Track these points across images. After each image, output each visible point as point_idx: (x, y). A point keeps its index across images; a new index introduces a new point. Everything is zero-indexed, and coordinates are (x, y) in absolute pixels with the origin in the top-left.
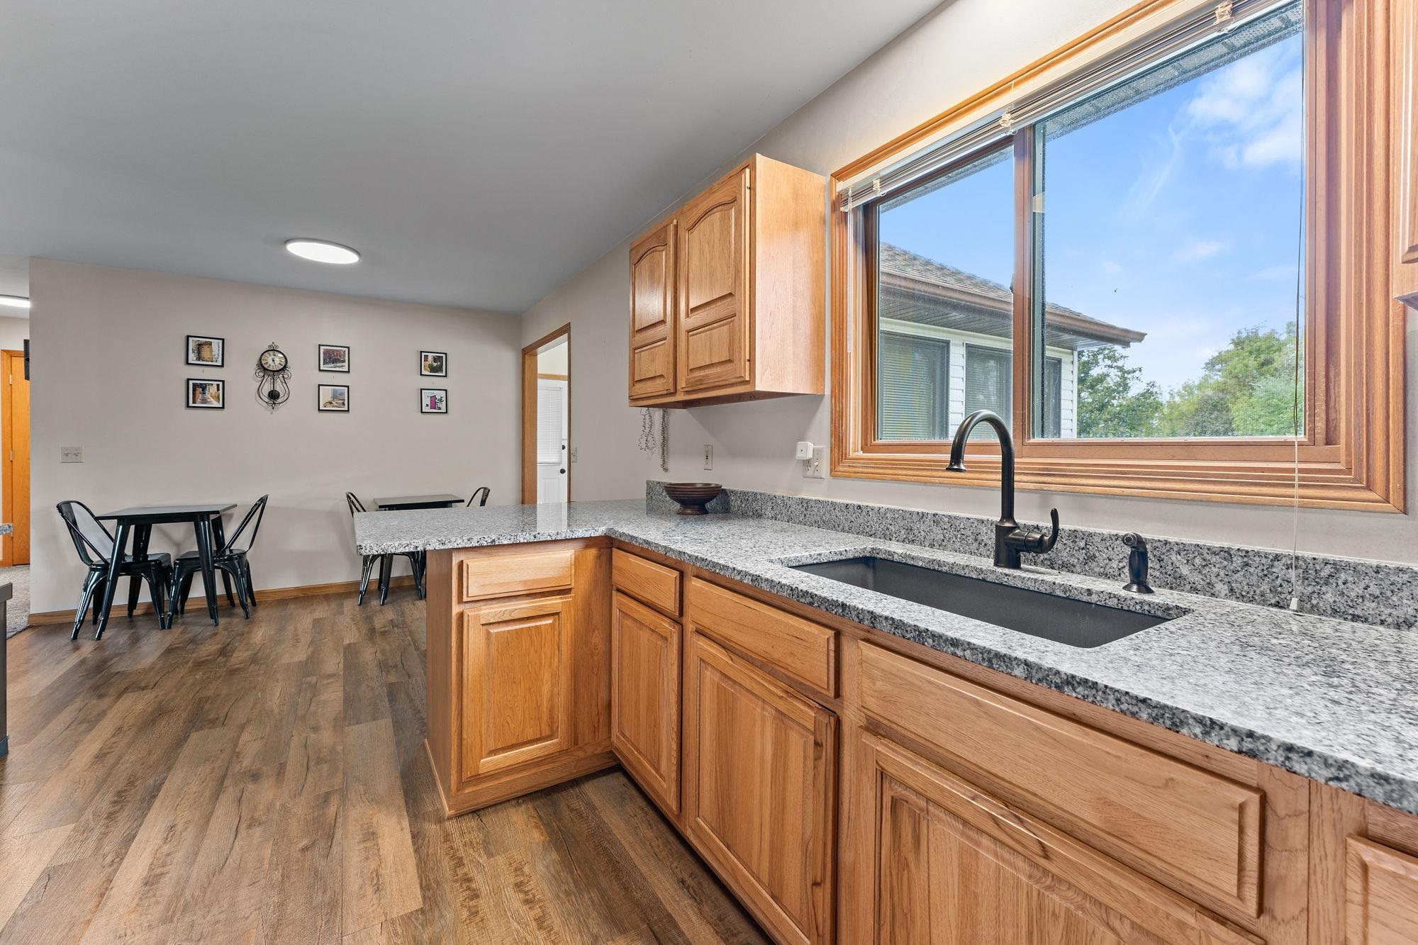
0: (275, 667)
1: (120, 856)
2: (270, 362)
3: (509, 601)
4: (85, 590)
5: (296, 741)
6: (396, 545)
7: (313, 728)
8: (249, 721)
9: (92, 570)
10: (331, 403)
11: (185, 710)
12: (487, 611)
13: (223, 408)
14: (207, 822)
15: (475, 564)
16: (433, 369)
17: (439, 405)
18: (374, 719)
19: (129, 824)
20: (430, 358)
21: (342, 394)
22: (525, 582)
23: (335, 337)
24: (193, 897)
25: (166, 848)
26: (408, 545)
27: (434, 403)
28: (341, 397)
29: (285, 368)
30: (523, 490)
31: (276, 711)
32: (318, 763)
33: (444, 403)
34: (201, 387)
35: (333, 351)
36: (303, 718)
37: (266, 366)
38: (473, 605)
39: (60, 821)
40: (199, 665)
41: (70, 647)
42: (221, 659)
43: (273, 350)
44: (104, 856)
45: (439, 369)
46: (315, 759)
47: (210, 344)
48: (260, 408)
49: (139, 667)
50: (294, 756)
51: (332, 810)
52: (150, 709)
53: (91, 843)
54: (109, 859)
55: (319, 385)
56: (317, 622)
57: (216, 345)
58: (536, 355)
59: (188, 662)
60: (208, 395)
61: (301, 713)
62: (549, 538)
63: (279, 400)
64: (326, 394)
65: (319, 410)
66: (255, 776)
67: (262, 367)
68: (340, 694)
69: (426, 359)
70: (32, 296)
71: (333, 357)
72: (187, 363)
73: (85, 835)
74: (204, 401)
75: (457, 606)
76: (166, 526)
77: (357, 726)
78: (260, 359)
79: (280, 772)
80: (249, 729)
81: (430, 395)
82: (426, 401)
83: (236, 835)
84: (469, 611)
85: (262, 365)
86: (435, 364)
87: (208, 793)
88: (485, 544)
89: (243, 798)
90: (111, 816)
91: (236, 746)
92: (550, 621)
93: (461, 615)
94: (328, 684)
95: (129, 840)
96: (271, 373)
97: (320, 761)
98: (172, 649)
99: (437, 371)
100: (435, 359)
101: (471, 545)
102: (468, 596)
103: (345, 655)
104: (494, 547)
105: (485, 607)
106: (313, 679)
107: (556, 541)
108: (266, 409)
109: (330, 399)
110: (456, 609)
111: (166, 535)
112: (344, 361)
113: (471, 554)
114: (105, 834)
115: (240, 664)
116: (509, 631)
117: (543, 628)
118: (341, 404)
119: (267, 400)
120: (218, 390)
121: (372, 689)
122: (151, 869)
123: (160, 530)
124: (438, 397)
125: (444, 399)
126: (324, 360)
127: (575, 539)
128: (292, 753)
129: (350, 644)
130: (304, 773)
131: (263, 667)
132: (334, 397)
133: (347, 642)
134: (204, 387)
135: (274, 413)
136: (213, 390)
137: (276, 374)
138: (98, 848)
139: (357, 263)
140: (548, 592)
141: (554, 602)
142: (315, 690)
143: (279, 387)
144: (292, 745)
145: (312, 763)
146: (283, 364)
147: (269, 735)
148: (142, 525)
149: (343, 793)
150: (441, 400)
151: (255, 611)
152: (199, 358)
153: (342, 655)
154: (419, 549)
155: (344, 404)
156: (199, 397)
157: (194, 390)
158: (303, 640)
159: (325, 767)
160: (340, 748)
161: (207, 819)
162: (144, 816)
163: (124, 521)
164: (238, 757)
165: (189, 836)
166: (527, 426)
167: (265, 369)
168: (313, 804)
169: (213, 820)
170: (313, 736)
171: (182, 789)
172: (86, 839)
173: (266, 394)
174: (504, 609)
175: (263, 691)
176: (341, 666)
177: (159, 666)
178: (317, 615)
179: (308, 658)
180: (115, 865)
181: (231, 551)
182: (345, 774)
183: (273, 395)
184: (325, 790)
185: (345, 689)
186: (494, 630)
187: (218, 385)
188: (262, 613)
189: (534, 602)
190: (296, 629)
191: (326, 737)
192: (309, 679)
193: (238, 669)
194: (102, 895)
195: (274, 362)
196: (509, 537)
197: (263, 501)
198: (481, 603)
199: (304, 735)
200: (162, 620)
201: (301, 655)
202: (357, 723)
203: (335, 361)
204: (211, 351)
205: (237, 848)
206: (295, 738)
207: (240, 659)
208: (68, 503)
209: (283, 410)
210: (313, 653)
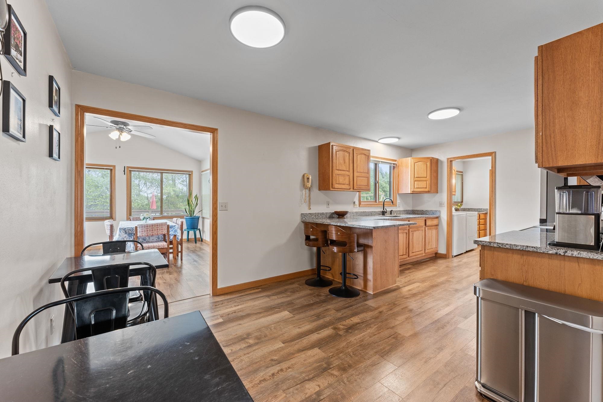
1: (451, 312)
25: (442, 308)
39: (461, 330)
54: (453, 313)
73: (456, 322)
90: (448, 323)
95: (447, 315)
114: (452, 319)
122: (447, 307)
138: (454, 317)
162: (442, 317)
171: (429, 319)
172: (456, 320)
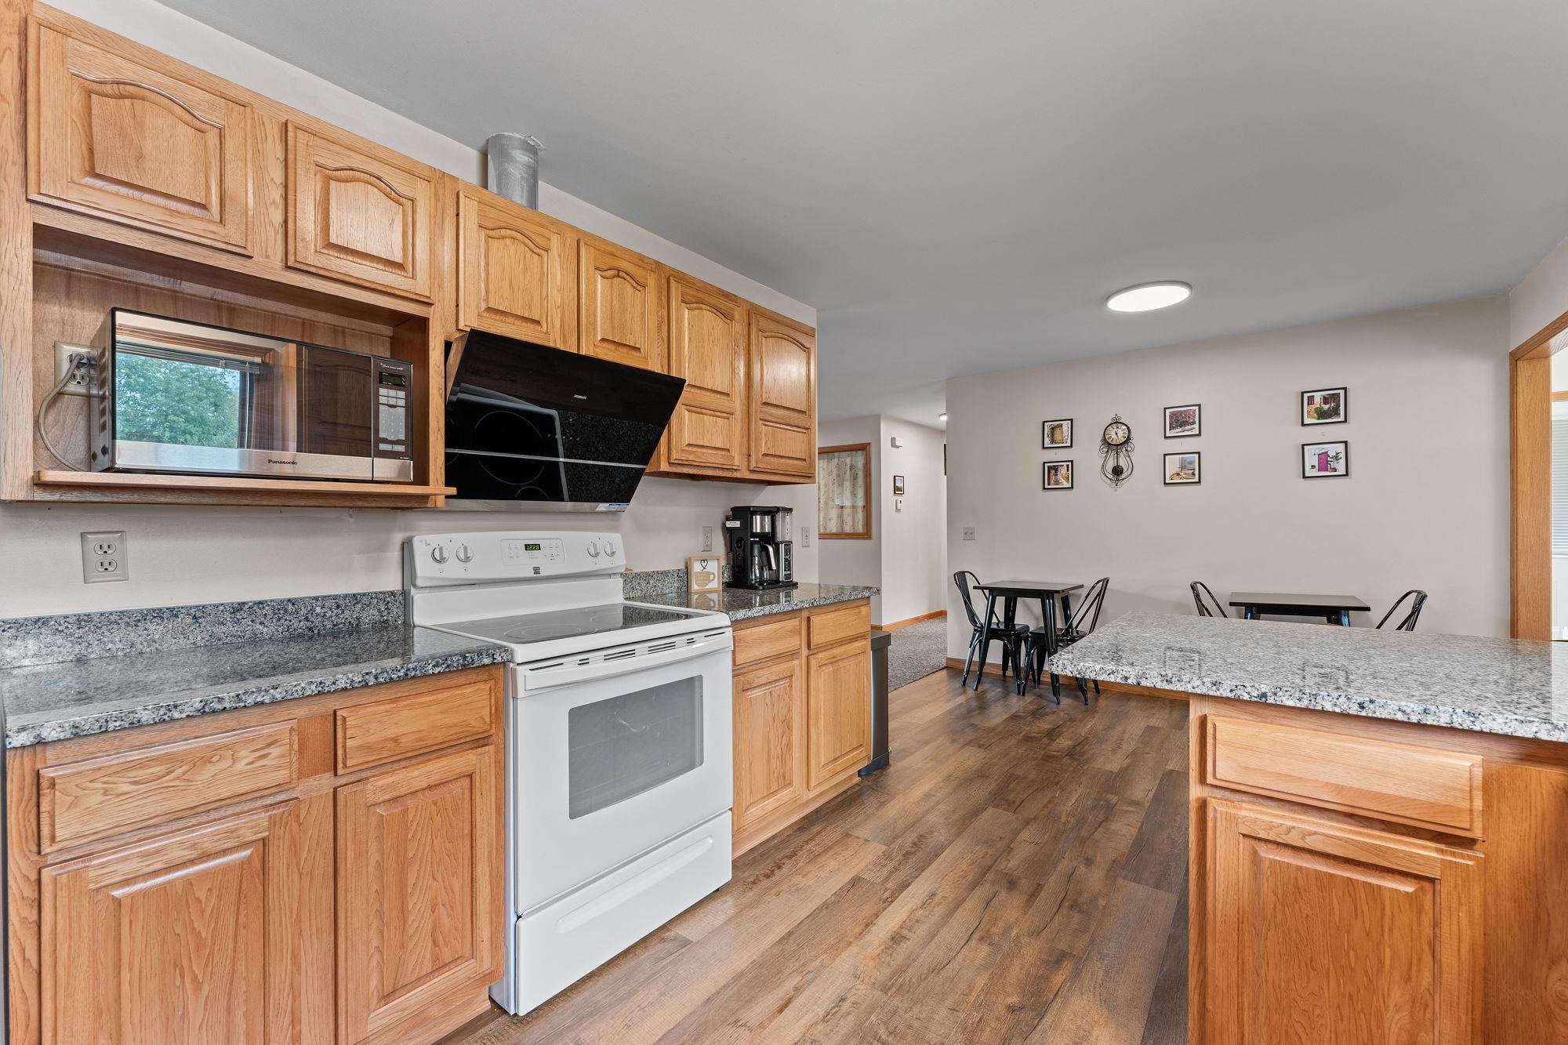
0: (1085, 767)
1: (892, 898)
2: (1114, 436)
3: (1304, 813)
4: (970, 647)
5: (1064, 866)
6: (1097, 669)
7: (1087, 859)
8: (1036, 818)
9: (975, 630)
10: (1178, 474)
11: (997, 780)
12: (1253, 815)
13: (1072, 487)
14: (956, 908)
15: (1228, 728)
16: (1321, 414)
17: (1333, 465)
18: (1157, 887)
19: (911, 871)
20: (1318, 397)
21: (1192, 463)
22: (1339, 789)
23: (1181, 396)
24: (910, 981)
25: (919, 913)
26: (1113, 672)
27: (1324, 462)
28: (1190, 467)
29: (1128, 440)
30: (1514, 602)
31: (1063, 819)
32: (1071, 907)
33: (1342, 462)
34: (1052, 469)
35: (1181, 412)
36: (1083, 841)
37: (1109, 441)
38: (1227, 794)
40: (1028, 739)
41: (961, 690)
42: (1045, 740)
43: (1117, 422)
44: (886, 890)
45: (1335, 412)
46: (1074, 902)
47: (1061, 426)
48: (1105, 486)
49: (988, 724)
50: (1054, 883)
51: (1058, 978)
52: (974, 769)
53: (885, 872)
54: (886, 894)
55: (1165, 455)
56: (1150, 730)
57: (1066, 425)
58: (1546, 356)
59: (1020, 733)
60: (1059, 477)
61: (1084, 833)
62: (1400, 716)
63: (1123, 476)
64: (1173, 464)
65: (1165, 483)
66: (1012, 885)
67: (1106, 443)
68: (1134, 831)
69: (1311, 400)
70: (950, 411)
71: (1180, 420)
72: (1044, 448)
73: (886, 861)
74: (1057, 482)
75: (1198, 786)
76: (1028, 600)
77: (1133, 884)
78: (1104, 434)
79: (1033, 896)
80: (1032, 827)
81: (1318, 452)
82: (1312, 459)
83: (968, 941)
84: (1218, 807)
85: (1105, 440)
86: (1326, 407)
87: (970, 878)
88: (1246, 697)
89: (992, 904)
90: (907, 855)
91: (1013, 839)
92: (1408, 888)
93: (1203, 805)
94: (1127, 811)
95: (904, 886)
96: (1115, 448)
97: (1075, 906)
98: (1016, 716)
99: (1330, 416)
100: (1326, 400)
101: (1218, 694)
102: (1214, 777)
103: (1160, 784)
104: (1261, 706)
105: (1249, 806)
106: (1114, 799)
107: (1420, 726)
108: (1110, 486)
109: (1177, 470)
110: (1195, 792)
111: (1028, 608)
112: (1194, 423)
113: (1223, 709)
114: (896, 869)
115: (1058, 752)
116: (1299, 868)
117: (1387, 895)
118: (1191, 474)
119: (1111, 477)
120: (1068, 471)
121: (1173, 843)
122: (901, 927)
123: (1024, 602)
124: (1332, 454)
125: (1342, 455)
126: (1170, 424)
127: (1481, 733)
128: (1052, 879)
129: (1172, 771)
130: (1055, 910)
131: (1076, 763)
132: (1183, 467)
133: (1170, 767)
134: (1056, 469)
135: (1119, 489)
136: (1063, 471)
137: (1119, 447)
138: (887, 879)
139: (1190, 296)
140: (1404, 826)
141: (1426, 854)
142: (1109, 812)
143: (1122, 463)
144: (1058, 869)
145: (1066, 904)
146: (1126, 436)
147: (1045, 844)
148: (1012, 596)
149: (1080, 962)
150: (1337, 458)
151: (1097, 699)
152: (1052, 442)
153: (1158, 782)
154: (1129, 681)
155: (1193, 474)
156: (1053, 478)
157: (1049, 472)
158: (1125, 746)
159: (1077, 917)
160: (1102, 902)
161: (958, 904)
163: (994, 592)
164: (1009, 853)
165: (939, 911)
166: (1524, 488)
167: (1109, 444)
168: (1044, 957)
169: (960, 910)
170: (1082, 869)
171: (957, 860)
172: (885, 865)
173: (1110, 472)
174: (1290, 823)
175: (1063, 790)
176: (1151, 795)
177: (1000, 729)
178: (1155, 722)
179: (1120, 771)
180: (886, 904)
181: (1077, 632)
182: (1092, 941)
183: (1117, 471)
184: (1062, 946)
185: (1141, 828)
186: (1268, 854)
187: (1068, 465)
188: (1103, 703)
189: (1361, 834)
190: (1124, 732)
191: (1095, 878)
192: (1110, 796)
193: (1054, 756)
194: (867, 926)
195: (1117, 435)
196: (1298, 695)
197: (1106, 581)
198: (1244, 798)
199: (1075, 864)
200: (1019, 686)
201: (1114, 765)
202: (1135, 881)
203: (1182, 424)
204: (1062, 433)
205: (961, 956)
206: (1066, 862)
207: (1060, 746)
208: (964, 572)
209: (1126, 485)
210: (1129, 766)
